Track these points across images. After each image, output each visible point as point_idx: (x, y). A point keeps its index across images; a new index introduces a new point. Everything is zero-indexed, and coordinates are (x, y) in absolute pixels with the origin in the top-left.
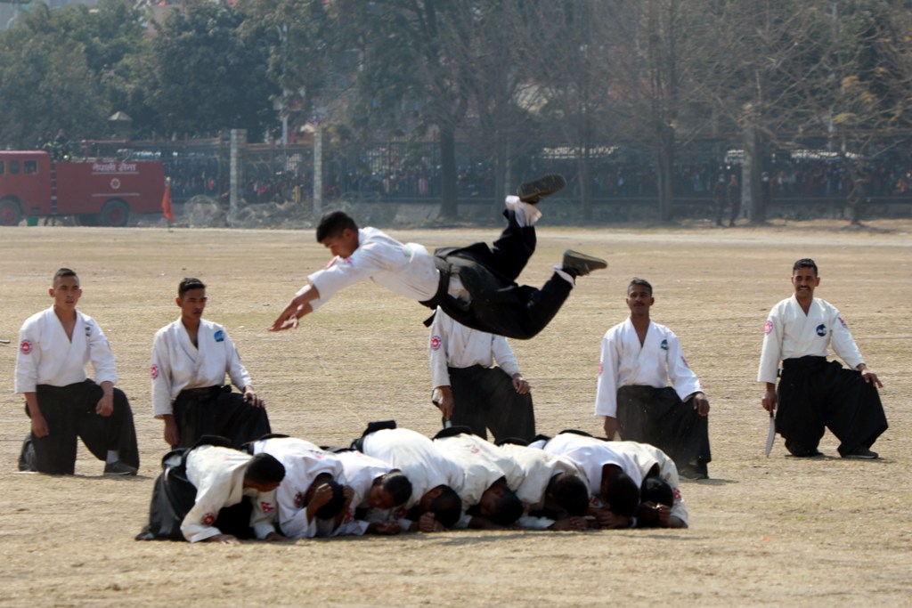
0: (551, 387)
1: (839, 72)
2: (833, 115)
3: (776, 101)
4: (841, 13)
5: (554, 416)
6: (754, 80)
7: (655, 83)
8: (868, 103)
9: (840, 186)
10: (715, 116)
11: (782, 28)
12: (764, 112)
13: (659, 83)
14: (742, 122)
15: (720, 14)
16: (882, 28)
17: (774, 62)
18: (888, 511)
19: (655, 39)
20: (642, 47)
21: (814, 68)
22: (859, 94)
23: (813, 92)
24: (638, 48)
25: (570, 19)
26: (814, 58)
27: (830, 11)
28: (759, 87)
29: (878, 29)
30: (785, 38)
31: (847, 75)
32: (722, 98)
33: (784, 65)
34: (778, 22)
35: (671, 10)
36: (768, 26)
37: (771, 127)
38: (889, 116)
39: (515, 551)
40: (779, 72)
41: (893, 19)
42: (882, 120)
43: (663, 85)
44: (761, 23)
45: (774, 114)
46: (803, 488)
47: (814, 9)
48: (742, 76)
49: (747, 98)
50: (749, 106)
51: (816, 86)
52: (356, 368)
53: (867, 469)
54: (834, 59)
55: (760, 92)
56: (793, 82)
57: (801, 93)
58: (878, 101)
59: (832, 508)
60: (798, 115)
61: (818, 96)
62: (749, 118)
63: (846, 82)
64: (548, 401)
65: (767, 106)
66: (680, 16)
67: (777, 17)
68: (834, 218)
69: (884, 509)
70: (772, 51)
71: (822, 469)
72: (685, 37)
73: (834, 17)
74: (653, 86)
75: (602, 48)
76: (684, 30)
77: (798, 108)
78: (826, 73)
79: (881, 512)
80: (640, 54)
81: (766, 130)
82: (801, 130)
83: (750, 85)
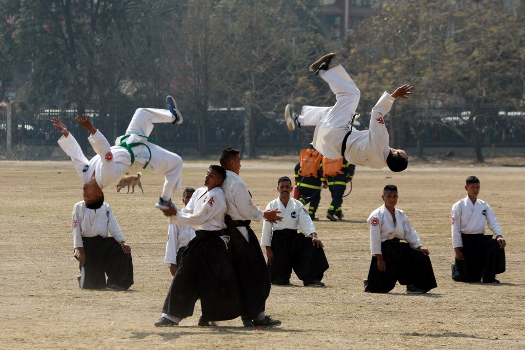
0: (141, 248)
1: (296, 75)
2: (294, 98)
3: (263, 90)
4: (297, 43)
5: (143, 264)
6: (251, 78)
7: (197, 80)
8: (312, 92)
9: (298, 137)
10: (229, 99)
11: (266, 50)
12: (256, 96)
13: (199, 80)
14: (244, 102)
15: (232, 42)
16: (320, 51)
17: (261, 69)
18: (327, 314)
19: (196, 56)
20: (189, 60)
21: (283, 72)
22: (308, 87)
23: (283, 86)
24: (187, 61)
25: (149, 45)
26: (283, 67)
27: (291, 41)
28: (253, 83)
29: (317, 51)
30: (268, 56)
31: (301, 76)
32: (233, 88)
33: (267, 70)
34: (264, 47)
35: (205, 40)
36: (258, 49)
37: (259, 105)
38: (323, 99)
39: (124, 338)
40: (264, 74)
41: (326, 46)
42: (320, 101)
43: (201, 82)
44: (254, 48)
45: (262, 97)
46: (280, 303)
47: (283, 40)
48: (244, 77)
49: (247, 89)
50: (248, 93)
51: (285, 82)
52: (33, 238)
53: (315, 292)
54: (294, 67)
55: (254, 85)
56: (272, 80)
57: (276, 86)
58: (318, 91)
59: (297, 314)
60: (275, 98)
61: (285, 88)
62: (248, 100)
63: (301, 80)
64: (140, 255)
65: (257, 93)
66: (210, 43)
67: (263, 44)
68: (295, 155)
69: (324, 314)
70: (260, 63)
71: (290, 292)
72: (213, 55)
73: (294, 44)
74: (195, 81)
75: (167, 60)
76: (212, 51)
77: (275, 94)
78: (290, 75)
79: (323, 316)
80: (188, 64)
81: (257, 106)
82: (276, 106)
83: (249, 81)
